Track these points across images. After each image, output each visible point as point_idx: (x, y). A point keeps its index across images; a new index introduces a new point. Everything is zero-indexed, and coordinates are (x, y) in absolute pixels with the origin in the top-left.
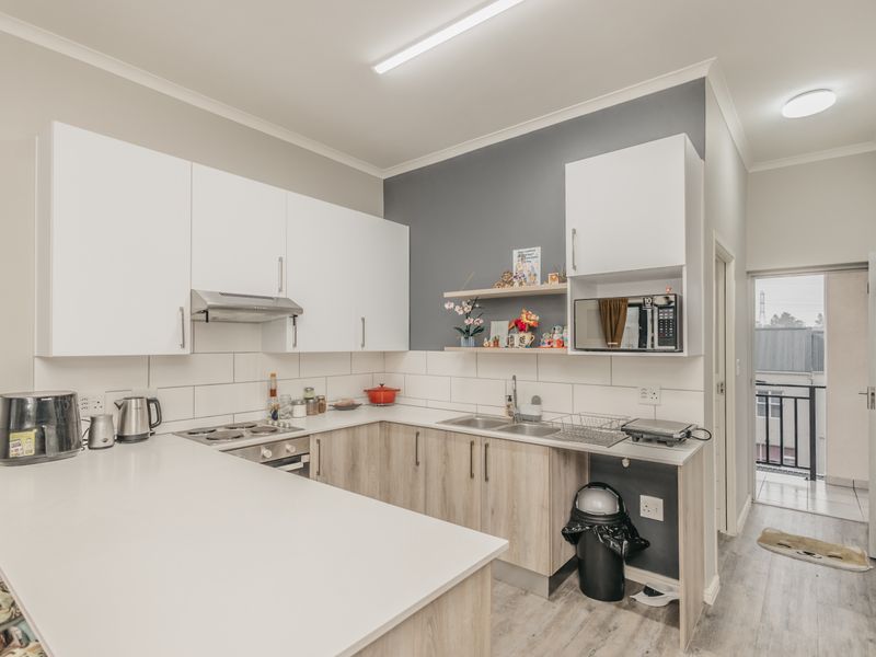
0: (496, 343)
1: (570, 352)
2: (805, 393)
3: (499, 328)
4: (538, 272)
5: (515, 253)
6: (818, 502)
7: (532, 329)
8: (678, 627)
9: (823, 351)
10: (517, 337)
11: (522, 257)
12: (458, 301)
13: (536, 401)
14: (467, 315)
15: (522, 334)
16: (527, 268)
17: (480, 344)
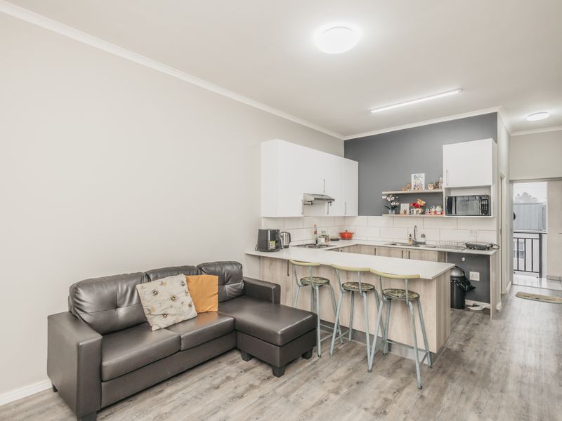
0: (405, 212)
1: (444, 216)
2: (537, 236)
3: (405, 207)
4: (424, 184)
5: (413, 175)
6: (543, 283)
7: (421, 207)
8: (490, 314)
9: (545, 216)
10: (415, 210)
11: (415, 177)
12: (388, 195)
13: (423, 236)
14: (392, 201)
15: (418, 209)
16: (418, 182)
17: (398, 213)
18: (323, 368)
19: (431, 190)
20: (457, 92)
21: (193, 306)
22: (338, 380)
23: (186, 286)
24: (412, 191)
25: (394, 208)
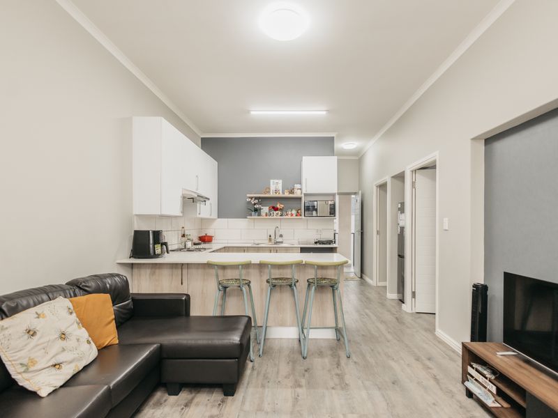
0: (266, 214)
3: (265, 209)
4: (281, 189)
5: (272, 181)
7: (280, 210)
10: (275, 213)
11: (274, 183)
12: (251, 198)
13: (281, 236)
14: (255, 204)
15: (277, 212)
16: (276, 187)
17: (259, 215)
18: (266, 370)
19: (287, 195)
20: (325, 113)
21: (92, 342)
22: (289, 375)
23: (74, 315)
24: (272, 194)
25: (256, 210)
